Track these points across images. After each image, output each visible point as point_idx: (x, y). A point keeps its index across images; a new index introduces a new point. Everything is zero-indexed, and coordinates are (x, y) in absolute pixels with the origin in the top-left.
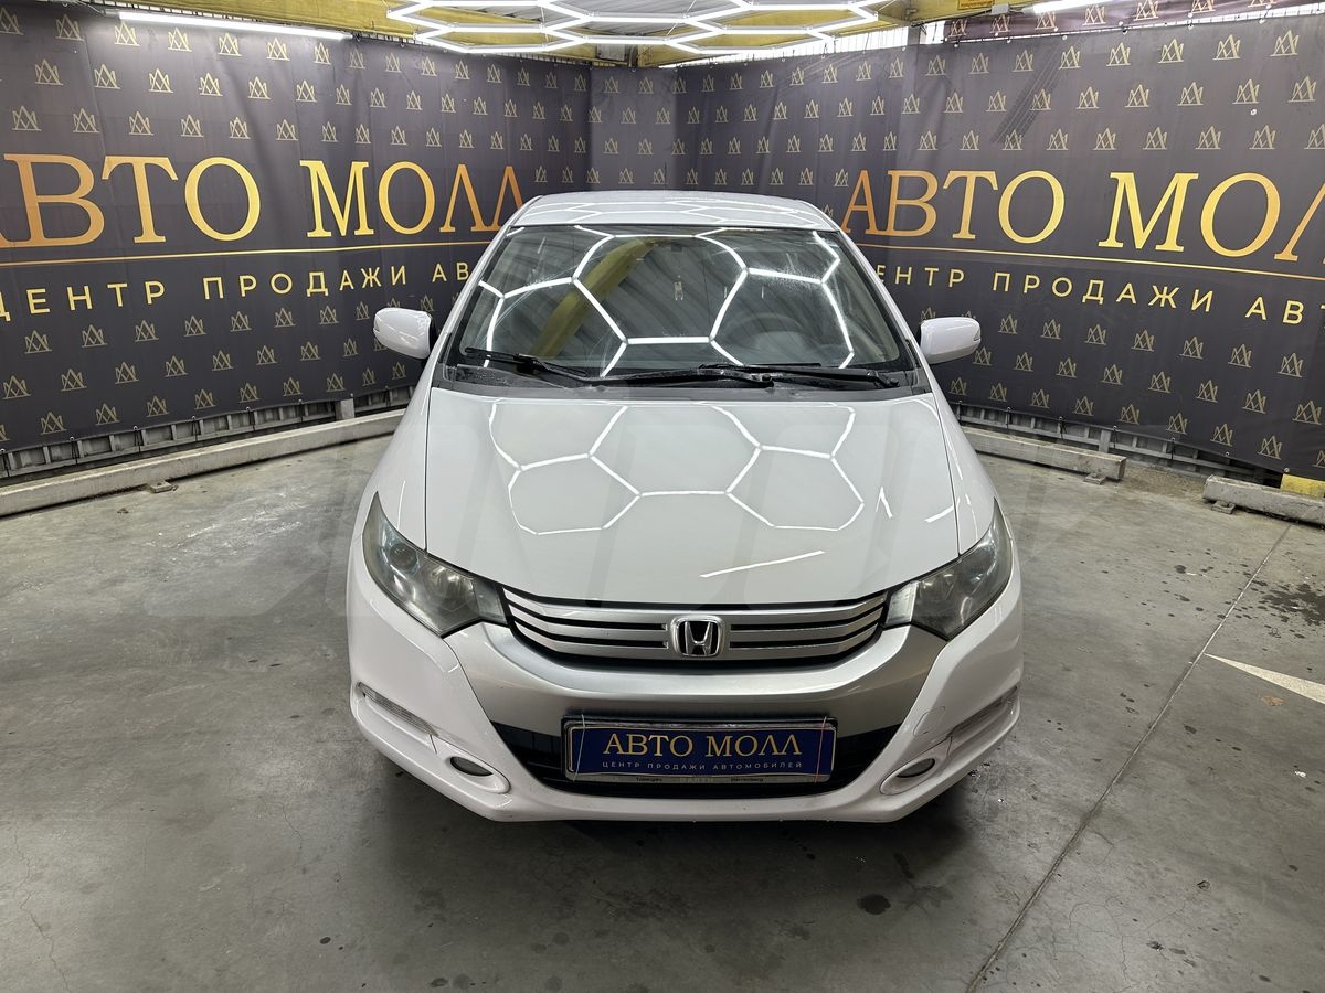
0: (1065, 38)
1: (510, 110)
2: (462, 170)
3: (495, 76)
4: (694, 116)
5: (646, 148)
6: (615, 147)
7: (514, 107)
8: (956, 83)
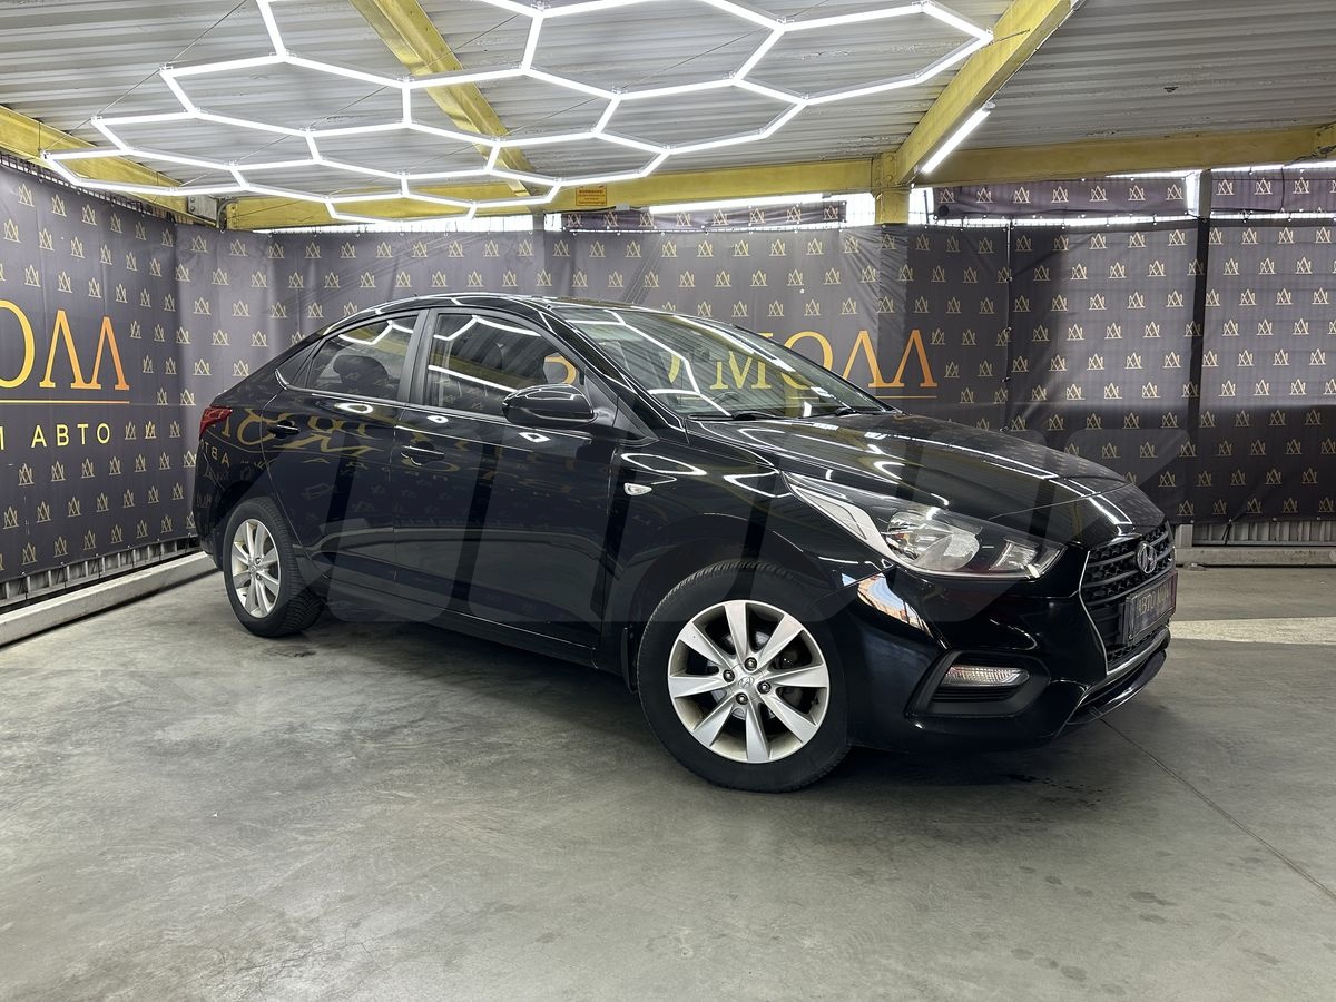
0: (663, 234)
1: (106, 256)
2: (61, 317)
3: (90, 216)
4: (296, 281)
5: (243, 310)
6: (207, 307)
7: (109, 253)
8: (579, 264)
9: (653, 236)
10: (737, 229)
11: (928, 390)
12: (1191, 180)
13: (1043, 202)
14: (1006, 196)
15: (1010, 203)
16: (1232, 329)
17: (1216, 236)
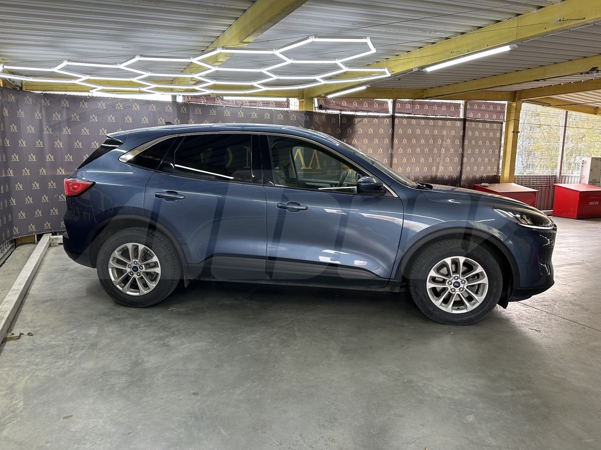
0: (224, 107)
6: (16, 128)
8: (191, 116)
9: (220, 107)
10: (252, 107)
11: (319, 170)
12: (390, 102)
13: (351, 106)
14: (340, 103)
15: (341, 106)
16: (401, 151)
17: (396, 121)
